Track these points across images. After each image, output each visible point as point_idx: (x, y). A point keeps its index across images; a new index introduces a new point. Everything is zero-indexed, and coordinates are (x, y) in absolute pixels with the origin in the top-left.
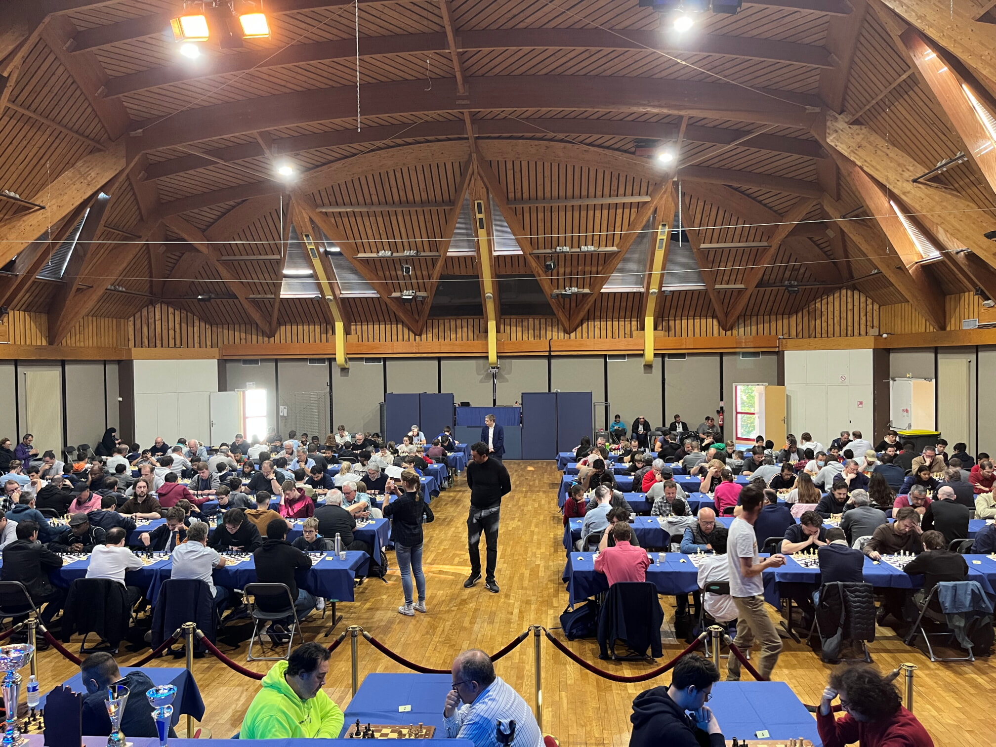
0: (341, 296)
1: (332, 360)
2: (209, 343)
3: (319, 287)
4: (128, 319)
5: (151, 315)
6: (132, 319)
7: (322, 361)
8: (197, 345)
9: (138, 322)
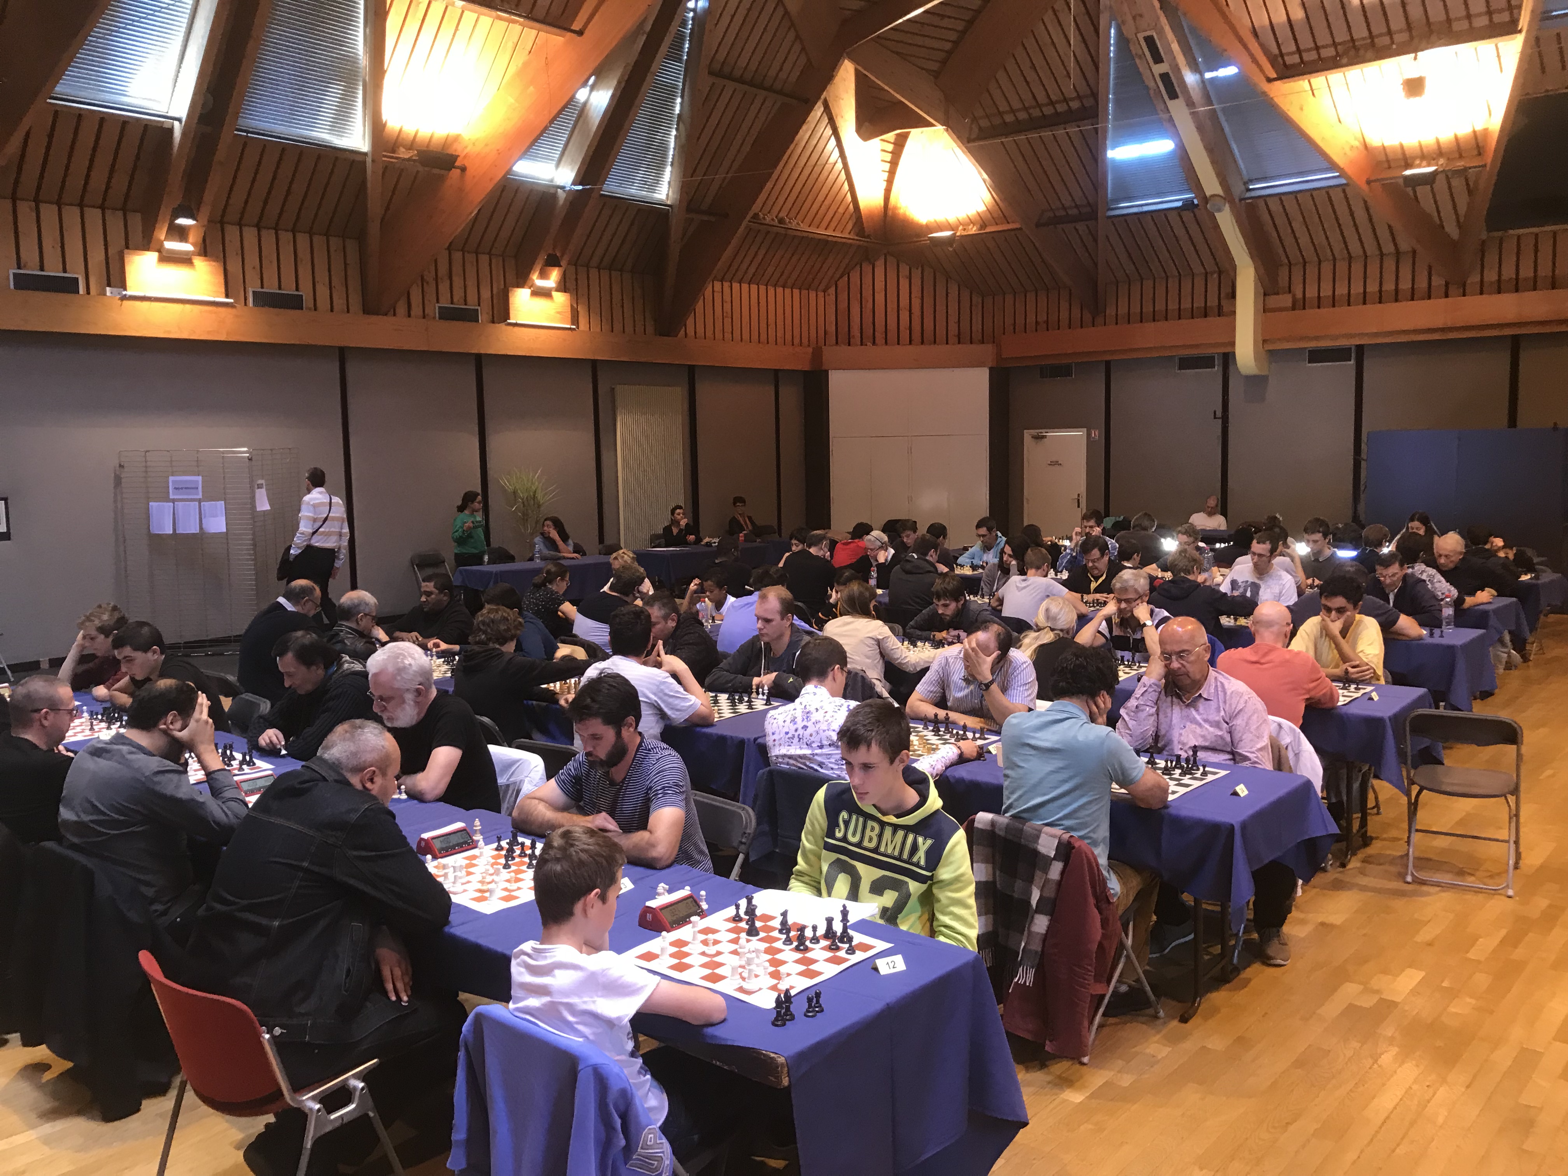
0: (1248, 195)
1: (1228, 359)
2: (977, 336)
3: (1192, 180)
4: (824, 291)
5: (868, 280)
6: (832, 290)
7: (1205, 362)
8: (953, 339)
9: (843, 296)
